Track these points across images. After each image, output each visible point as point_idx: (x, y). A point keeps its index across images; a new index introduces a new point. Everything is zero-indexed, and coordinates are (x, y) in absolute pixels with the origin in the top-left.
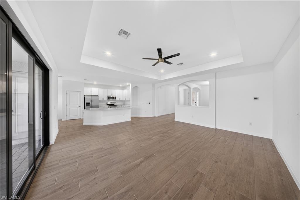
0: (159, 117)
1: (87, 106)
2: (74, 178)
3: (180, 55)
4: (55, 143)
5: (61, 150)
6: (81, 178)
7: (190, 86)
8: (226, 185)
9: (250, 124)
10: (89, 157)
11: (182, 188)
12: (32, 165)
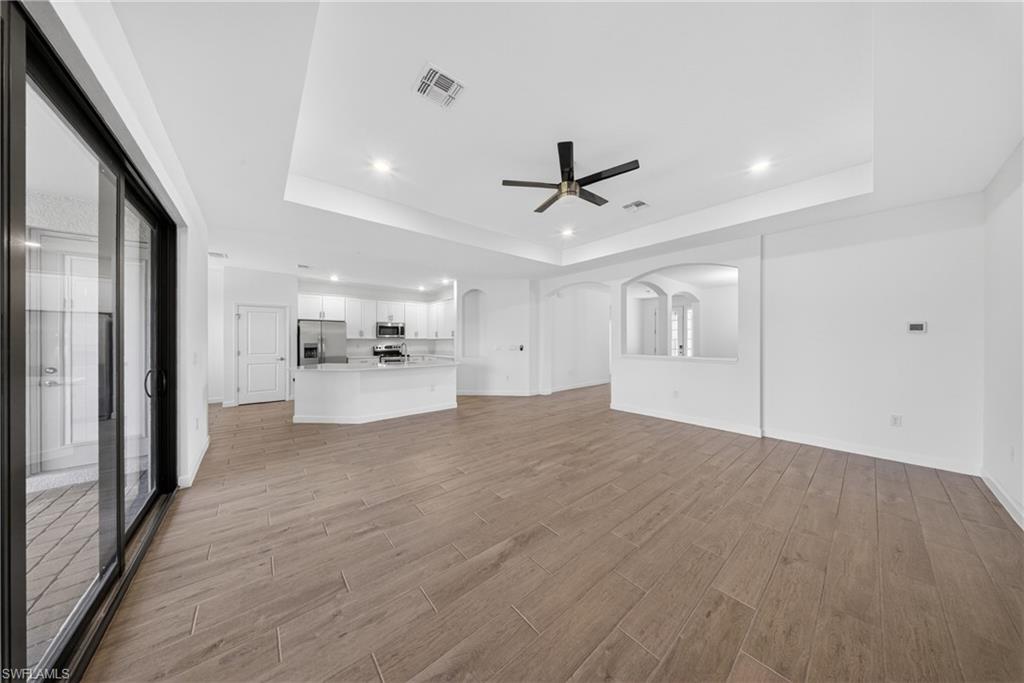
0: (554, 395)
1: (305, 357)
2: (259, 613)
3: (638, 167)
4: (195, 483)
5: (215, 510)
6: (286, 613)
7: (662, 287)
8: (837, 651)
9: (896, 421)
10: (313, 535)
11: (668, 661)
12: (113, 561)
